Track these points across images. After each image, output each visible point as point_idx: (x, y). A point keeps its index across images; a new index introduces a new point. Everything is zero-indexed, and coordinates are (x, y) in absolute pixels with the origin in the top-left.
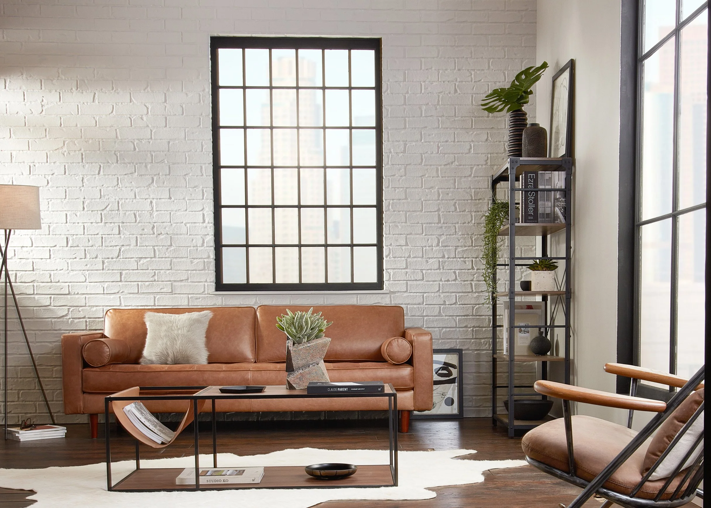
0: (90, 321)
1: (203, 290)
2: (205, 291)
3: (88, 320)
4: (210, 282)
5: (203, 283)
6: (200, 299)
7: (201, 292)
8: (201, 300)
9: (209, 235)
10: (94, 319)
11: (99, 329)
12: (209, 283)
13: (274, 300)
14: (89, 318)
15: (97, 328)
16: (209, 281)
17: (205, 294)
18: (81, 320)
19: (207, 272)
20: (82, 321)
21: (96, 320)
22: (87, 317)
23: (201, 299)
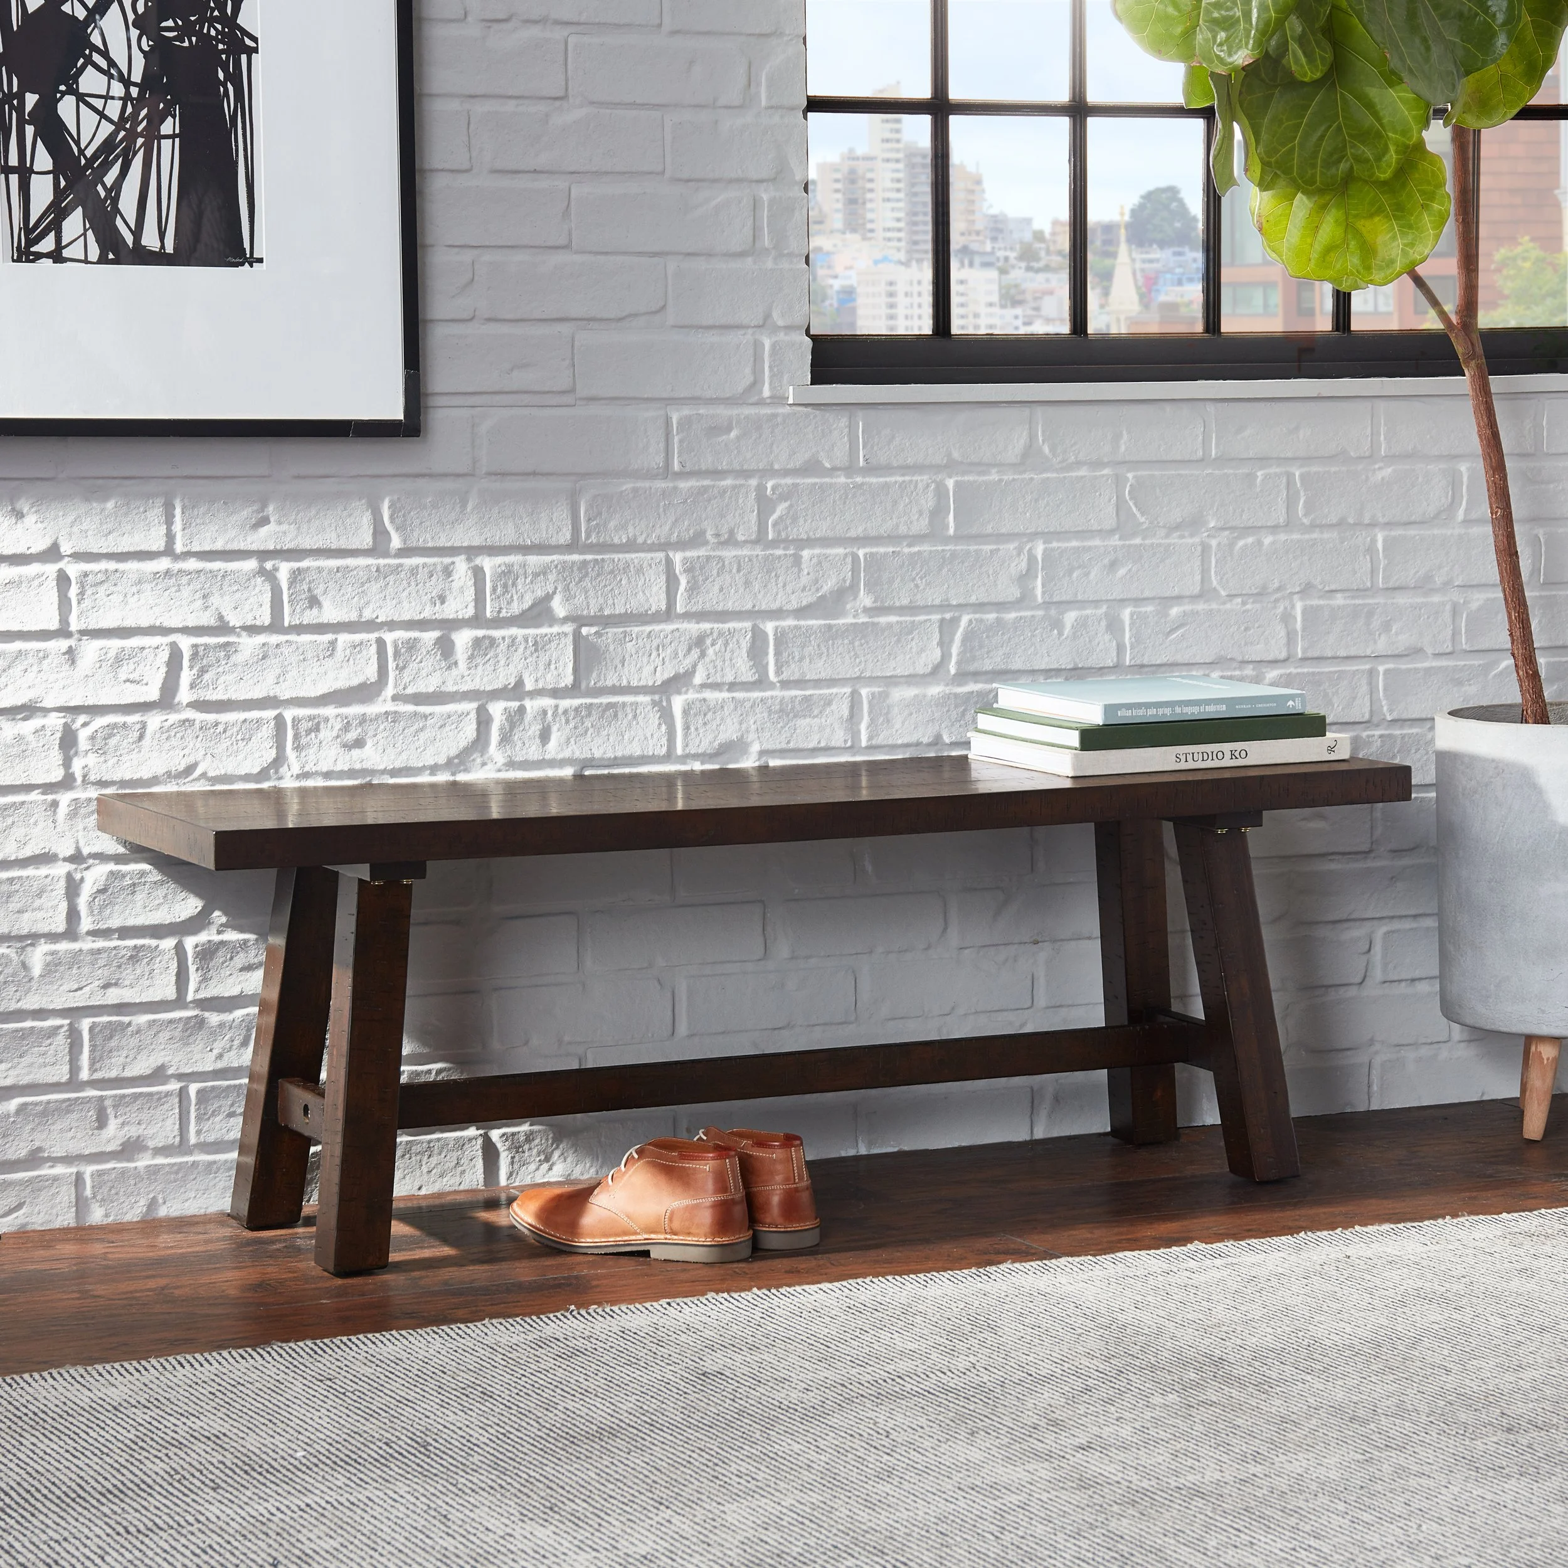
0: (86, 575)
1: (752, 379)
2: (756, 383)
3: (73, 570)
4: (788, 328)
5: (749, 336)
6: (729, 429)
7: (740, 390)
8: (738, 438)
9: (782, 34)
10: (112, 565)
11: (145, 623)
12: (781, 336)
13: (1125, 436)
14: (77, 556)
15: (129, 623)
16: (780, 323)
17: (761, 403)
18: (35, 568)
19: (769, 264)
20: (38, 576)
21: (121, 566)
22: (66, 548)
23: (733, 434)
